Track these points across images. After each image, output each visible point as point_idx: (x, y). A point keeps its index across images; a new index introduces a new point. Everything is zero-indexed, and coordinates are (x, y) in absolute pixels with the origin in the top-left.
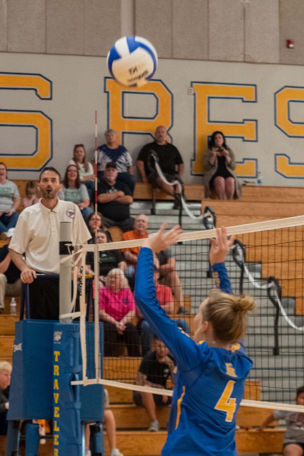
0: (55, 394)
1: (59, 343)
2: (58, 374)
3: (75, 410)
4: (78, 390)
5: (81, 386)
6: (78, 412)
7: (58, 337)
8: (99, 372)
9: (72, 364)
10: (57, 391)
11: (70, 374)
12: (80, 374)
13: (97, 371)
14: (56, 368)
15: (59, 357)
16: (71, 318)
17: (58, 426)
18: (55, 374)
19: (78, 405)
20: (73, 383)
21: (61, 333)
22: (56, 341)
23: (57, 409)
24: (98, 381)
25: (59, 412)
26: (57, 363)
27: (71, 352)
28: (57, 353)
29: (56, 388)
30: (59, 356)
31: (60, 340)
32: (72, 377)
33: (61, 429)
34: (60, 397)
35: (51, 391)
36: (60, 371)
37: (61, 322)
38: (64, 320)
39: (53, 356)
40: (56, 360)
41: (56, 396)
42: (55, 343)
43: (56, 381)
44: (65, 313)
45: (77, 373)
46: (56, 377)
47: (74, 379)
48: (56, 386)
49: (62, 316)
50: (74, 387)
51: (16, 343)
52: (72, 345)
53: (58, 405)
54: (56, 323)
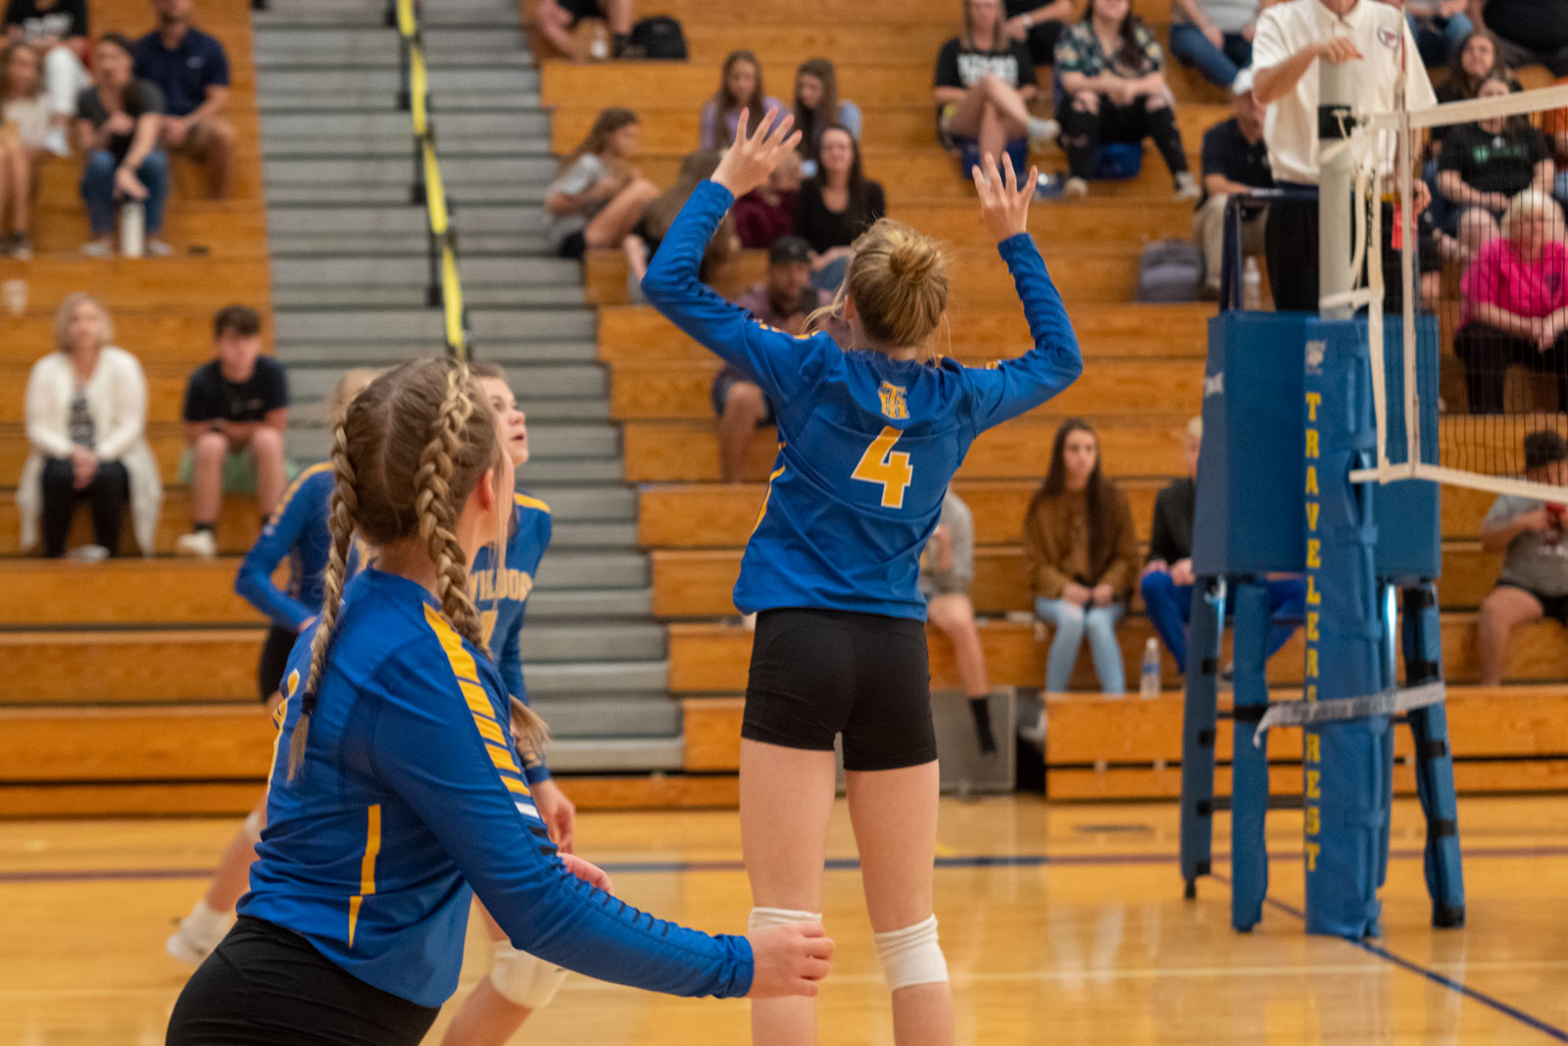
0: (1308, 507)
1: (1320, 372)
2: (1316, 454)
3: (1361, 548)
4: (1369, 495)
5: (1376, 484)
6: (1370, 553)
7: (1315, 355)
8: (1415, 447)
9: (1352, 427)
10: (1312, 498)
11: (1347, 455)
12: (1373, 453)
13: (1413, 445)
14: (1312, 438)
15: (1319, 409)
16: (1350, 305)
17: (1317, 588)
18: (1308, 453)
19: (1369, 535)
20: (1356, 476)
21: (1322, 346)
22: (1311, 367)
23: (1314, 545)
24: (1414, 469)
25: (1321, 553)
26: (1312, 425)
27: (1351, 394)
28: (1313, 399)
29: (1311, 490)
30: (1318, 407)
31: (1321, 365)
32: (1352, 461)
33: (1324, 598)
34: (1322, 514)
35: (1300, 498)
36: (1321, 445)
37: (1325, 318)
38: (1331, 311)
39: (1301, 407)
40: (1312, 416)
41: (1313, 512)
42: (1308, 372)
43: (1311, 473)
44: (1333, 291)
45: (1365, 450)
46: (1312, 461)
47: (1357, 465)
48: (1312, 484)
49: (1326, 302)
50: (1358, 488)
51: (1210, 373)
52: (1351, 377)
53: (1318, 534)
54: (1311, 321)
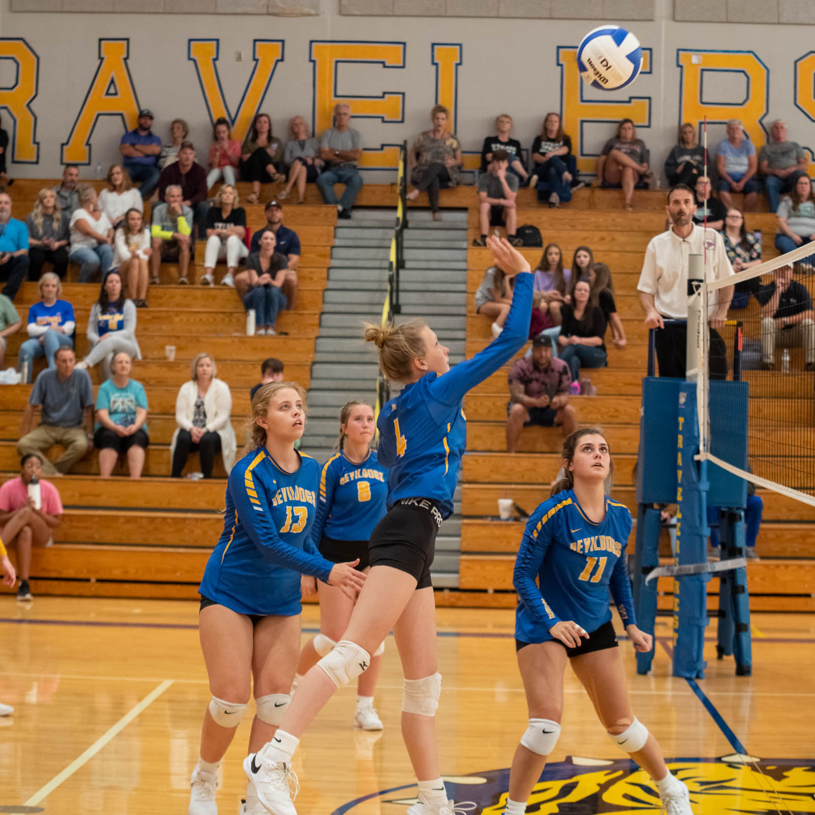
0: (678, 471)
1: (684, 407)
2: (682, 447)
3: (699, 491)
4: (704, 466)
6: (704, 494)
7: (682, 399)
10: (680, 468)
11: (694, 447)
14: (680, 439)
17: (680, 511)
18: (678, 446)
19: (704, 486)
20: (696, 458)
21: (685, 394)
22: (681, 404)
23: (680, 490)
25: (683, 494)
26: (681, 433)
28: (681, 420)
29: (679, 464)
30: (683, 424)
31: (685, 404)
32: (696, 450)
33: (683, 516)
34: (683, 475)
35: (675, 467)
36: (684, 442)
38: (690, 378)
39: (677, 423)
40: (681, 428)
41: (680, 474)
42: (680, 407)
43: (679, 455)
44: (692, 368)
46: (681, 450)
47: (698, 452)
48: (680, 462)
50: (698, 463)
51: (641, 406)
53: (681, 485)
54: (683, 383)
